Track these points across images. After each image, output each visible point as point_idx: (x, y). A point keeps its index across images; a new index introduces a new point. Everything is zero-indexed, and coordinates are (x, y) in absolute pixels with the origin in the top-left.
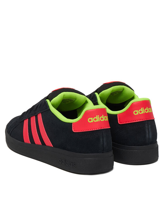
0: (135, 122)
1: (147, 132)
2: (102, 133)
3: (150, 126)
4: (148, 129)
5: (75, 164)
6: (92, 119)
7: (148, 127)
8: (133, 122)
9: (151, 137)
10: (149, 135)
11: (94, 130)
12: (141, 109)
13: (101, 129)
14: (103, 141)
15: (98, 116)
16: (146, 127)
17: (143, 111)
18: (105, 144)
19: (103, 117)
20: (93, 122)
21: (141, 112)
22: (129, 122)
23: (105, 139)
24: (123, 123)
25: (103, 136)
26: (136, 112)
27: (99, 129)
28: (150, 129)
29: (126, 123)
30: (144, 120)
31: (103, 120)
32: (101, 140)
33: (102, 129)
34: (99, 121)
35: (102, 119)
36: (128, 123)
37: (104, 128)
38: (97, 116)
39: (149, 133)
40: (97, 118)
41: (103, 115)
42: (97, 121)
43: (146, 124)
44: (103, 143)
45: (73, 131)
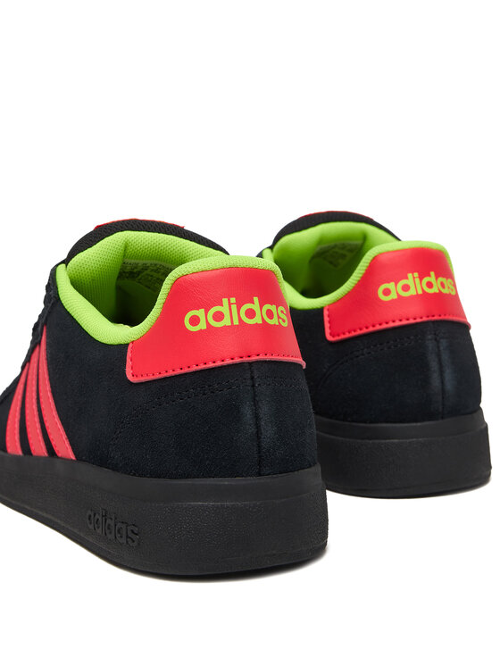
0: (385, 326)
1: (434, 365)
2: (252, 378)
3: (444, 343)
4: (439, 356)
5: (136, 530)
6: (200, 313)
7: (438, 347)
8: (378, 327)
9: (449, 386)
10: (443, 380)
11: (211, 365)
12: (407, 278)
13: (246, 359)
14: (257, 417)
15: (233, 300)
16: (430, 345)
17: (413, 285)
18: (269, 432)
19: (255, 306)
20: (204, 327)
21: (406, 288)
22: (365, 331)
23: (265, 409)
24: (342, 337)
25: (255, 396)
26: (390, 291)
27: (237, 360)
28: (445, 357)
29: (353, 334)
30: (419, 320)
31: (257, 320)
32: (247, 412)
33: (250, 364)
34: (236, 322)
35: (251, 314)
36: (359, 332)
37: (262, 357)
38: (225, 301)
39: (442, 372)
40: (224, 309)
41: (256, 299)
42: (226, 322)
43: (430, 337)
44: (258, 427)
45: (129, 377)
